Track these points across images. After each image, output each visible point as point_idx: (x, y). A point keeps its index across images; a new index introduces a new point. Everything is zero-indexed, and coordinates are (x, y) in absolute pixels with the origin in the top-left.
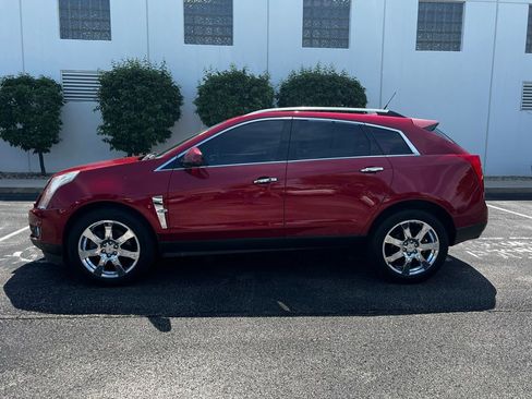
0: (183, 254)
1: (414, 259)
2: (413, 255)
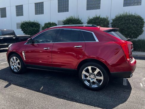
0: (30, 68)
1: (93, 82)
2: (93, 80)
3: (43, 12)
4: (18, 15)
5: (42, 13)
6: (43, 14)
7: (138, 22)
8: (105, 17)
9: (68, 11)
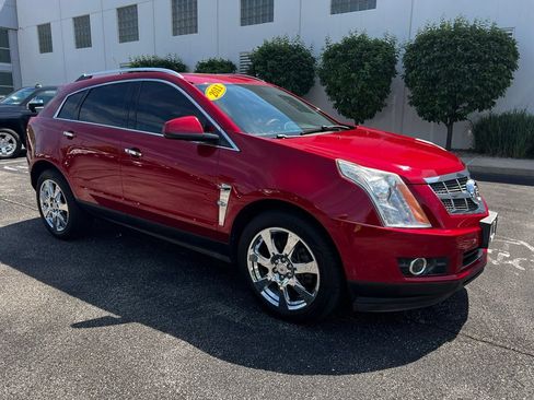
3: (196, 27)
4: (123, 39)
5: (193, 29)
6: (196, 32)
7: (485, 53)
8: (381, 37)
9: (271, 20)
